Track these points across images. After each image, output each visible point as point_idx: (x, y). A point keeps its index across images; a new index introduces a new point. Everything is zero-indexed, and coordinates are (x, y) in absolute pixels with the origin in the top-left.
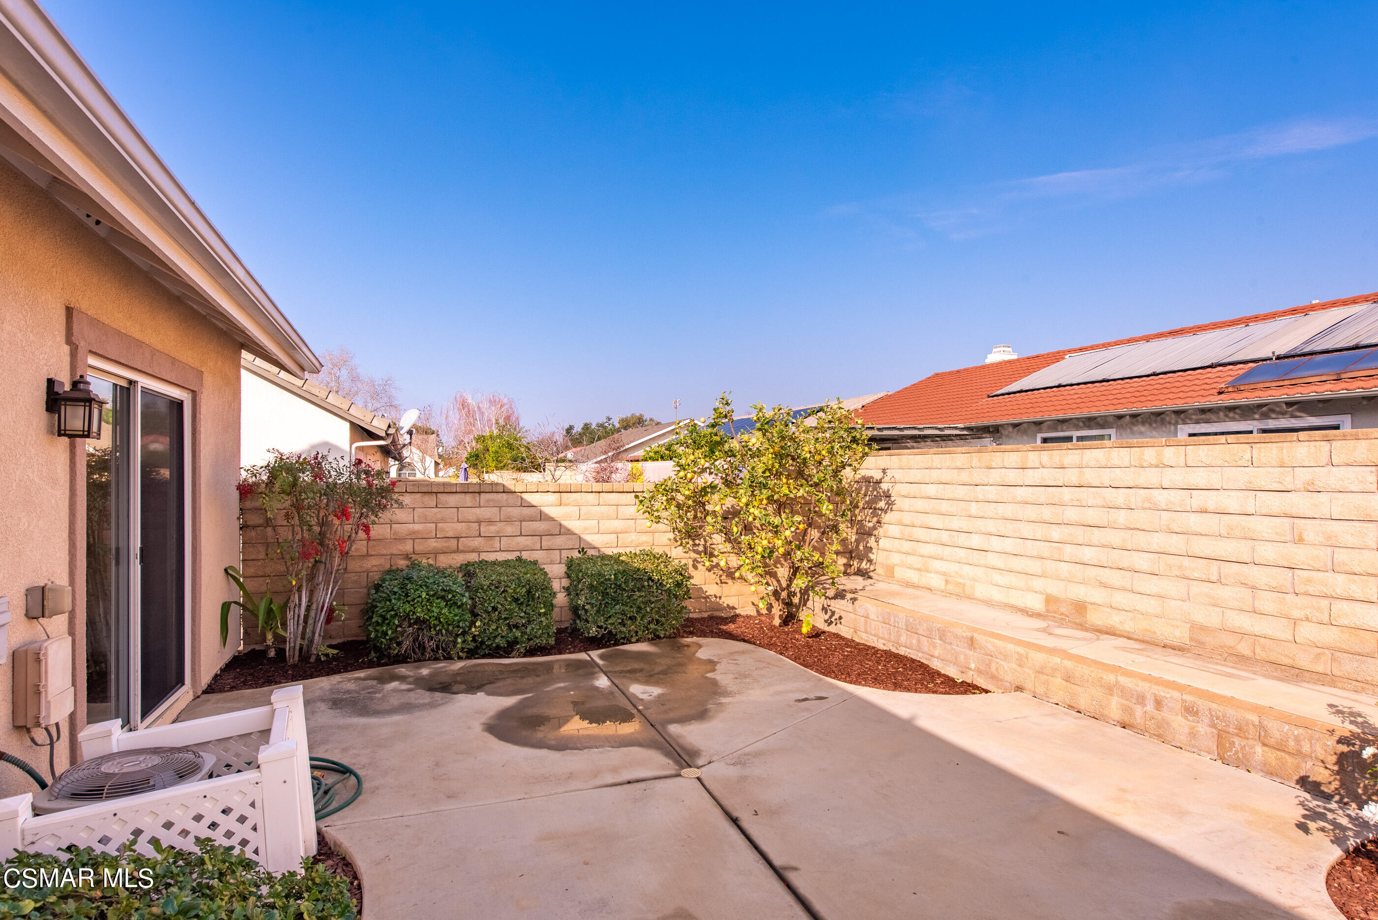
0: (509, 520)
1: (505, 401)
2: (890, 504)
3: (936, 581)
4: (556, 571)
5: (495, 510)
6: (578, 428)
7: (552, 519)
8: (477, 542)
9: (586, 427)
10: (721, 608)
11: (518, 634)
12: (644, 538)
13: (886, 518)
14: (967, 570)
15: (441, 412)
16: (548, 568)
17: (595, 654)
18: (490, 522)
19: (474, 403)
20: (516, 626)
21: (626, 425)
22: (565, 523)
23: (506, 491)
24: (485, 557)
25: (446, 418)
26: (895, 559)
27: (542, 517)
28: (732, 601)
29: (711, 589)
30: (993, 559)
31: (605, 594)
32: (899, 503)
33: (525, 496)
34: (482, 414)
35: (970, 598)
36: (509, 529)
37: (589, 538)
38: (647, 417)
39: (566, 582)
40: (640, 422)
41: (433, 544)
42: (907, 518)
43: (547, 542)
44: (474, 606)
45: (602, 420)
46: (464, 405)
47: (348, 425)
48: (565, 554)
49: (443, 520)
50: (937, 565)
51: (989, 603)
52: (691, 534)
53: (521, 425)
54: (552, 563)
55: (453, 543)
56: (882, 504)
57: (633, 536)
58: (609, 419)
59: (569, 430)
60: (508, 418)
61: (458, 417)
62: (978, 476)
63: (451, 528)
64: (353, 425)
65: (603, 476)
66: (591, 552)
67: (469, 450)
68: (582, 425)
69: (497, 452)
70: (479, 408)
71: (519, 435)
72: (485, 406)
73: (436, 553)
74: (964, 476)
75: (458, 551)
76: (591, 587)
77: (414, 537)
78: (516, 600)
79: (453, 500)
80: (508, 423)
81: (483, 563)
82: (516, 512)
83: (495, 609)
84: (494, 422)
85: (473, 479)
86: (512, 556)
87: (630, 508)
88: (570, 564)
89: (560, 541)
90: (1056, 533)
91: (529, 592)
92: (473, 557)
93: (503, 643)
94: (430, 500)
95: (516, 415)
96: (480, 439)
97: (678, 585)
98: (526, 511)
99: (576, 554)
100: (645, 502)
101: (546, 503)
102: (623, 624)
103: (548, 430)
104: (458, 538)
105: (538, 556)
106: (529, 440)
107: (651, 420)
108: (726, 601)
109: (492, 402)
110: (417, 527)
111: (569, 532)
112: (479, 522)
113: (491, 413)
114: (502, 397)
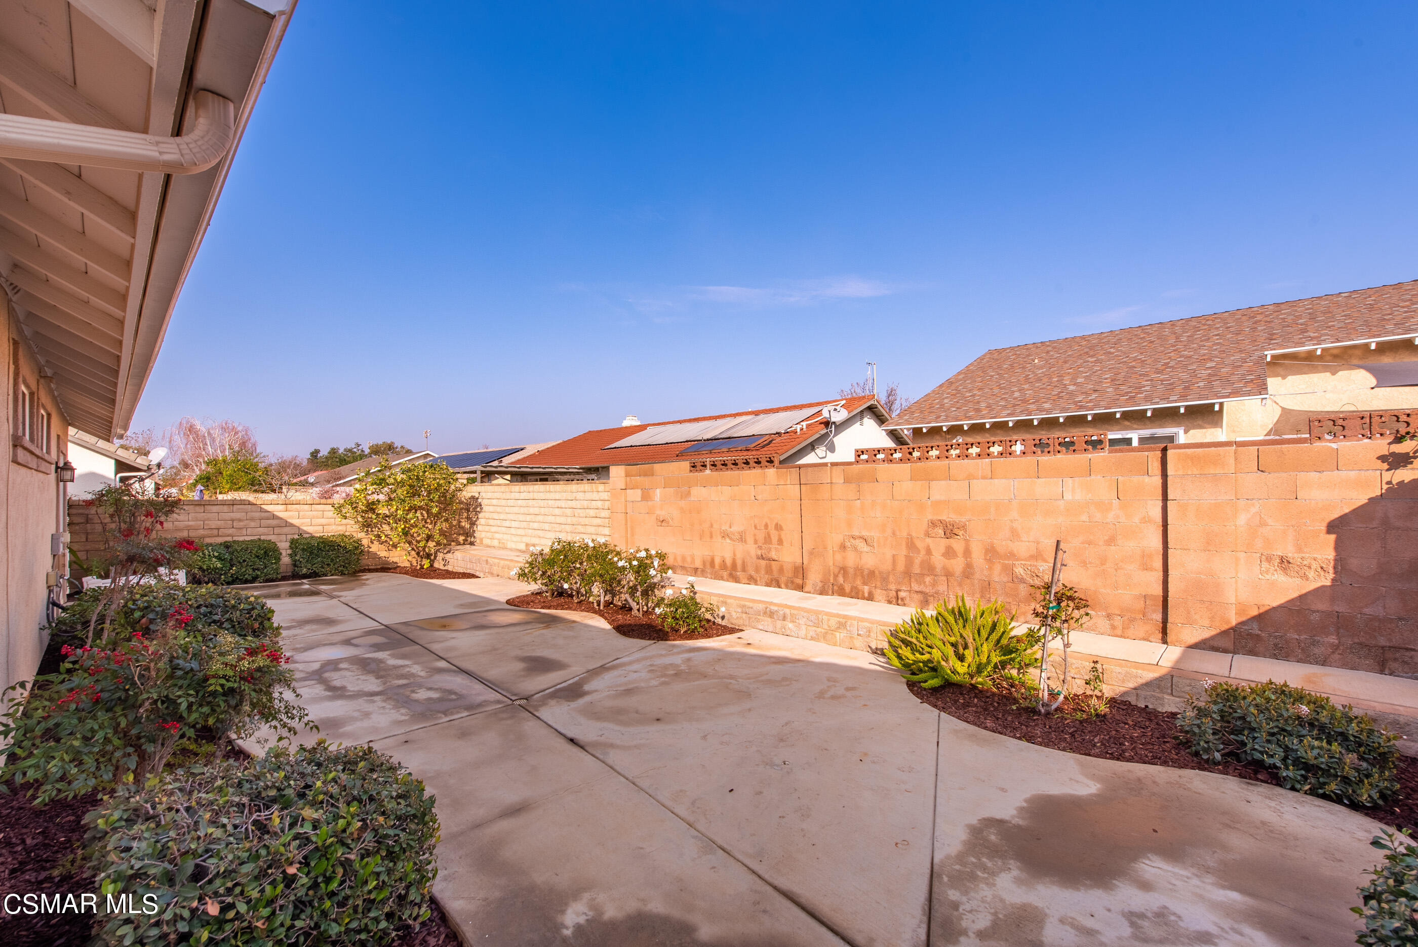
0: (252, 519)
1: (240, 428)
2: (481, 509)
3: (496, 543)
4: (284, 546)
5: (244, 514)
6: (324, 452)
7: (281, 519)
8: (231, 531)
9: (333, 451)
10: (388, 563)
11: (259, 573)
12: (340, 528)
13: (480, 515)
14: (505, 536)
15: (164, 436)
16: (279, 544)
17: (304, 581)
18: (240, 520)
19: (204, 430)
20: (258, 569)
21: (376, 450)
22: (289, 520)
23: (250, 503)
24: (236, 538)
25: (170, 442)
26: (483, 535)
27: (274, 517)
28: (395, 560)
29: (383, 554)
30: (513, 531)
31: (311, 553)
32: (485, 508)
33: (263, 506)
34: (213, 440)
35: (505, 548)
36: (253, 524)
37: (305, 528)
38: (398, 444)
39: (289, 552)
40: (390, 448)
41: (201, 532)
42: (487, 515)
43: (277, 530)
44: (231, 559)
45: (350, 445)
46: (191, 429)
47: (113, 462)
48: (289, 537)
49: (208, 519)
50: (497, 536)
51: (511, 550)
52: (367, 526)
53: (258, 451)
54: (281, 541)
55: (215, 532)
56: (478, 509)
57: (334, 527)
58: (359, 445)
59: (315, 454)
60: (243, 444)
61: (185, 441)
62: (508, 496)
63: (214, 524)
64: (116, 460)
65: (326, 496)
66: (305, 536)
67: (198, 473)
68: (329, 450)
69: (231, 475)
70: (209, 433)
71: (256, 460)
72: (216, 433)
73: (204, 537)
74: (504, 496)
75: (218, 536)
76: (303, 550)
77: (189, 528)
78: (258, 557)
79: (215, 509)
80: (245, 446)
81: (234, 542)
82: (257, 515)
83: (244, 561)
84: (227, 447)
85: (206, 497)
86: (256, 538)
87: (330, 511)
88: (293, 542)
89: (286, 530)
90: (528, 518)
91: (265, 552)
92: (229, 539)
93: (249, 578)
94: (201, 509)
95: (252, 440)
96: (213, 462)
97: (356, 548)
98: (263, 514)
99: (296, 537)
100: (339, 509)
101: (279, 510)
102: (322, 567)
103: (288, 455)
104: (218, 529)
105: (273, 538)
106: (267, 462)
107: (402, 447)
108: (391, 560)
109: (224, 429)
110: (191, 523)
111: (292, 525)
112: (233, 520)
113: (226, 439)
114: (236, 425)
